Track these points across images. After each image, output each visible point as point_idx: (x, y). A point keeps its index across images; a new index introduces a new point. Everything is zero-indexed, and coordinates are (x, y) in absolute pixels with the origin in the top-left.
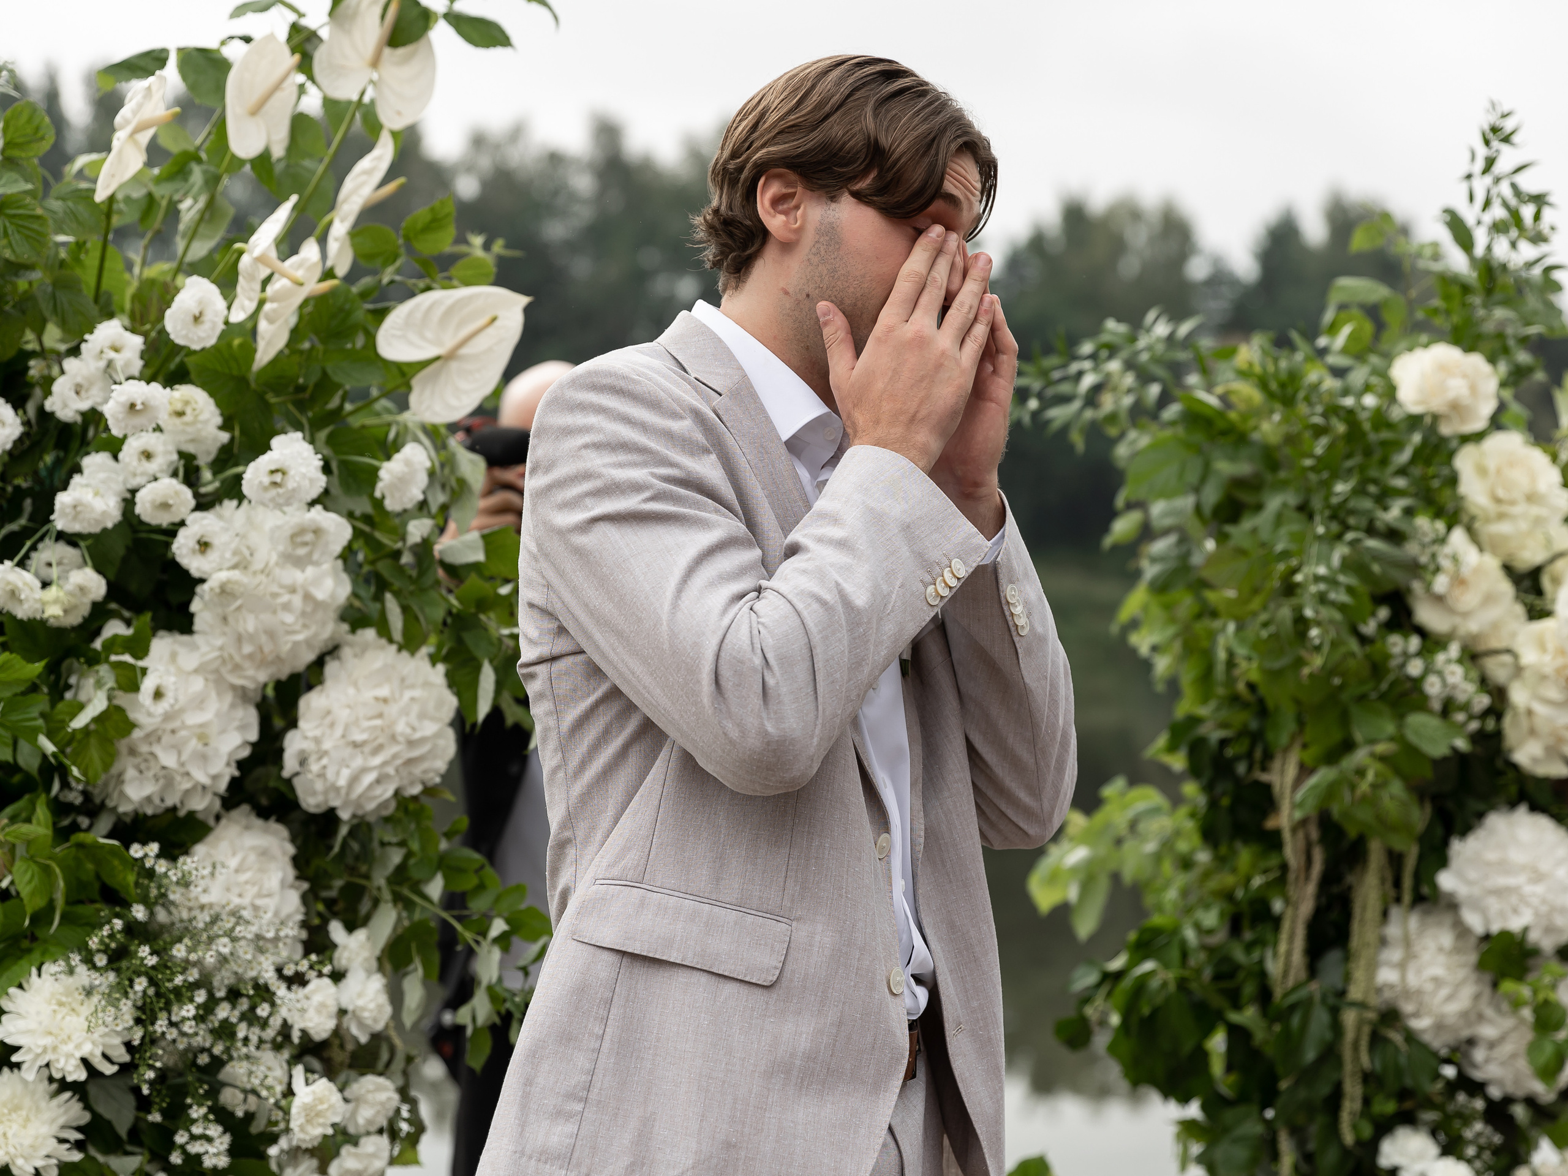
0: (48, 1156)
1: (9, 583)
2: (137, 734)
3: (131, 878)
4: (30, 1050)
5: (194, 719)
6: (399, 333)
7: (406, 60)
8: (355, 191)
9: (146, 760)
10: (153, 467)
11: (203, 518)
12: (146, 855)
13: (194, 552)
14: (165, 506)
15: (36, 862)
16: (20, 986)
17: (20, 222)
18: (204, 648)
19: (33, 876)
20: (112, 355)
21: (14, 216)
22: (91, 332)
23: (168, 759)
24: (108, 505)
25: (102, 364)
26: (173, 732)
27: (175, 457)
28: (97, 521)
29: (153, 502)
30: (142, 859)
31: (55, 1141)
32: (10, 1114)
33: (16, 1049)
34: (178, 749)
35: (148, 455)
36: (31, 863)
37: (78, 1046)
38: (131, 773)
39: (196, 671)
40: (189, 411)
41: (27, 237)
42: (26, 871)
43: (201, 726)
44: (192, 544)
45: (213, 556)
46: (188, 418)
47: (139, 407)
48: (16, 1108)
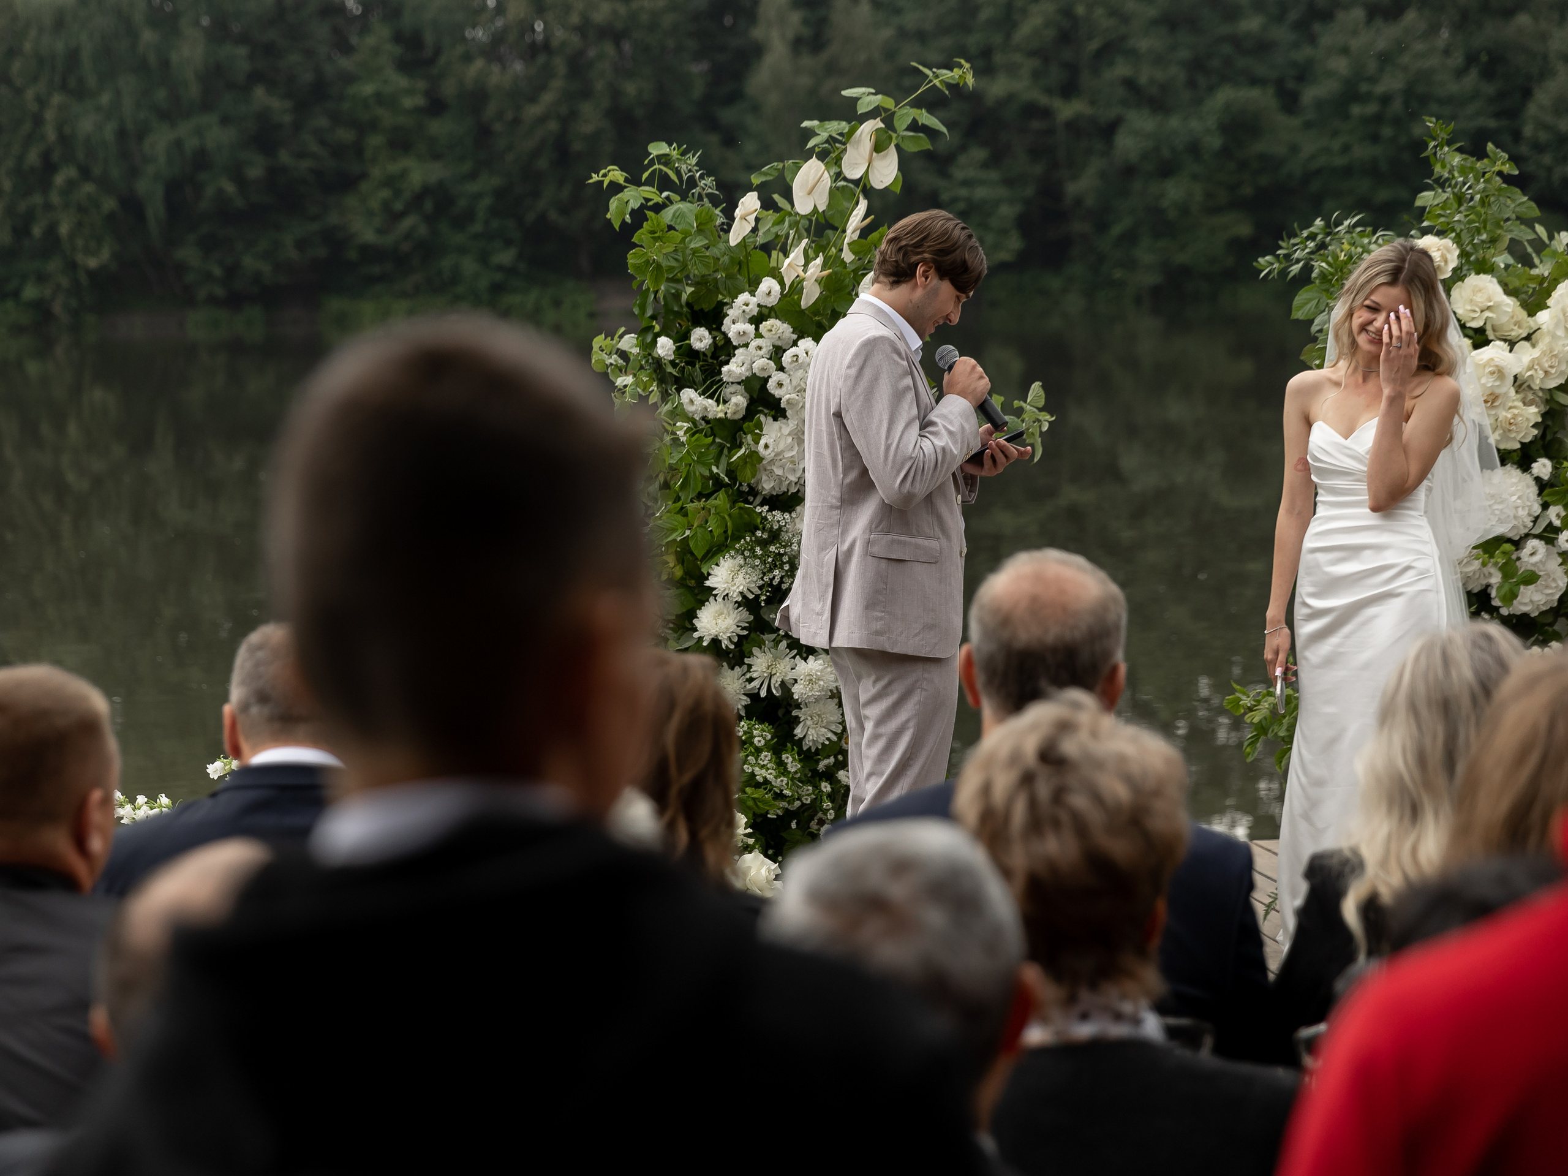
0: (732, 632)
1: (704, 405)
2: (764, 462)
3: (759, 521)
4: (720, 590)
5: (788, 455)
6: (867, 286)
7: (885, 157)
8: (851, 224)
9: (771, 472)
10: (762, 353)
11: (778, 374)
12: (762, 511)
13: (776, 388)
14: (763, 369)
15: (720, 516)
16: (717, 565)
17: (701, 259)
18: (791, 425)
19: (717, 520)
20: (744, 307)
21: (699, 256)
22: (737, 298)
23: (778, 472)
24: (742, 370)
25: (741, 311)
26: (781, 460)
27: (771, 348)
28: (738, 377)
29: (758, 368)
30: (761, 513)
31: (736, 627)
32: (719, 616)
33: (715, 589)
34: (783, 467)
35: (760, 348)
36: (718, 516)
37: (738, 587)
38: (764, 478)
39: (789, 434)
40: (773, 329)
41: (704, 265)
42: (714, 519)
43: (792, 457)
44: (774, 384)
45: (784, 388)
46: (773, 332)
47: (742, 333)
48: (722, 614)
